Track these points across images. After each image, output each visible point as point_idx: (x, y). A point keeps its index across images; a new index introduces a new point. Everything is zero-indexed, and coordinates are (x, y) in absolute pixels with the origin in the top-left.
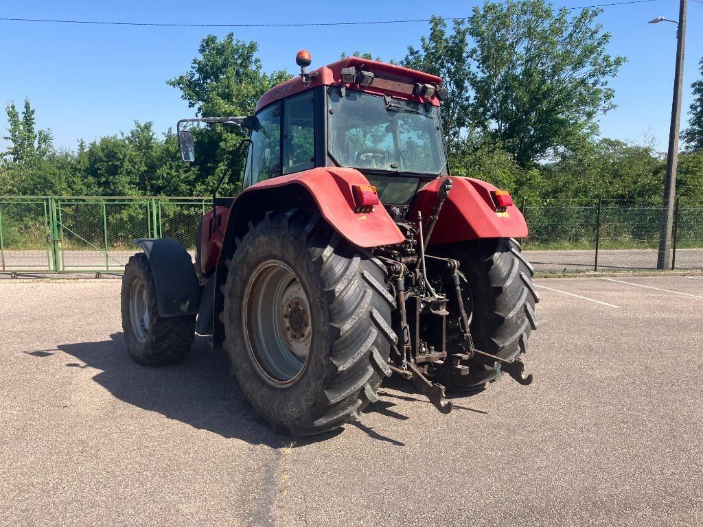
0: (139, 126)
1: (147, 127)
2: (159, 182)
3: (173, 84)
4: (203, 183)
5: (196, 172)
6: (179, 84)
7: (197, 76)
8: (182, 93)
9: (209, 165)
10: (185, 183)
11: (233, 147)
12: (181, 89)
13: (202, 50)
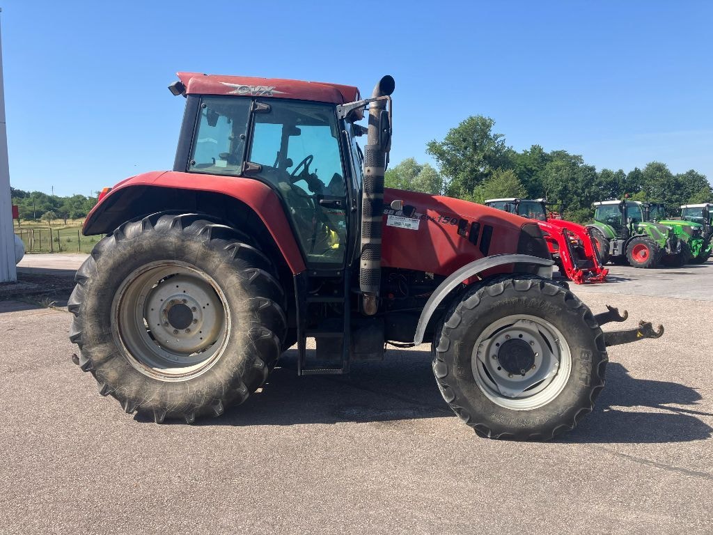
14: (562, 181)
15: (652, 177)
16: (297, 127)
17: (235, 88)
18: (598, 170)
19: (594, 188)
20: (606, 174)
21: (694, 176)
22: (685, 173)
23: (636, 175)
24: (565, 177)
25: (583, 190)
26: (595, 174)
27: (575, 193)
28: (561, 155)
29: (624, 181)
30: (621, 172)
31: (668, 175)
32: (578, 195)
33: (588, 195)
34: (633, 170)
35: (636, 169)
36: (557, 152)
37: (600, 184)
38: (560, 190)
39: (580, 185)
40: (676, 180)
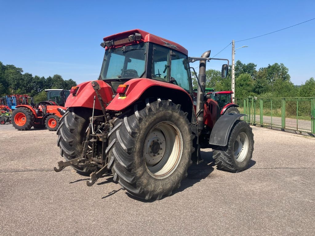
14: (16, 79)
15: (56, 81)
16: (130, 58)
17: (166, 43)
18: (33, 76)
19: (32, 84)
20: (37, 78)
21: (72, 81)
22: (68, 80)
23: (50, 79)
24: (18, 78)
25: (27, 85)
26: (32, 77)
27: (23, 86)
28: (12, 67)
29: (45, 82)
30: (43, 78)
31: (62, 80)
32: (25, 87)
33: (29, 87)
34: (48, 77)
35: (50, 76)
36: (9, 65)
37: (34, 82)
38: (16, 84)
39: (25, 82)
40: (65, 82)
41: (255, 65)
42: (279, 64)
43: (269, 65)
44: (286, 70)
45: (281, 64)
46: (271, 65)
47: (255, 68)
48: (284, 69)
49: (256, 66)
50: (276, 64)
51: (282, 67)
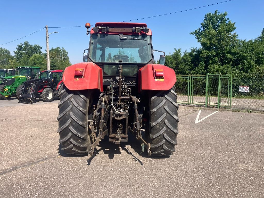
0: (176, 50)
1: (179, 51)
2: (180, 70)
3: (192, 34)
4: (194, 70)
5: (192, 66)
6: (195, 33)
7: (202, 30)
8: (195, 37)
9: (196, 63)
10: (188, 70)
11: (206, 55)
12: (195, 35)
13: (206, 19)
41: (40, 47)
42: (61, 48)
43: (52, 48)
44: (66, 53)
45: (62, 48)
46: (54, 48)
47: (40, 49)
48: (64, 52)
49: (42, 47)
50: (58, 48)
51: (63, 50)
